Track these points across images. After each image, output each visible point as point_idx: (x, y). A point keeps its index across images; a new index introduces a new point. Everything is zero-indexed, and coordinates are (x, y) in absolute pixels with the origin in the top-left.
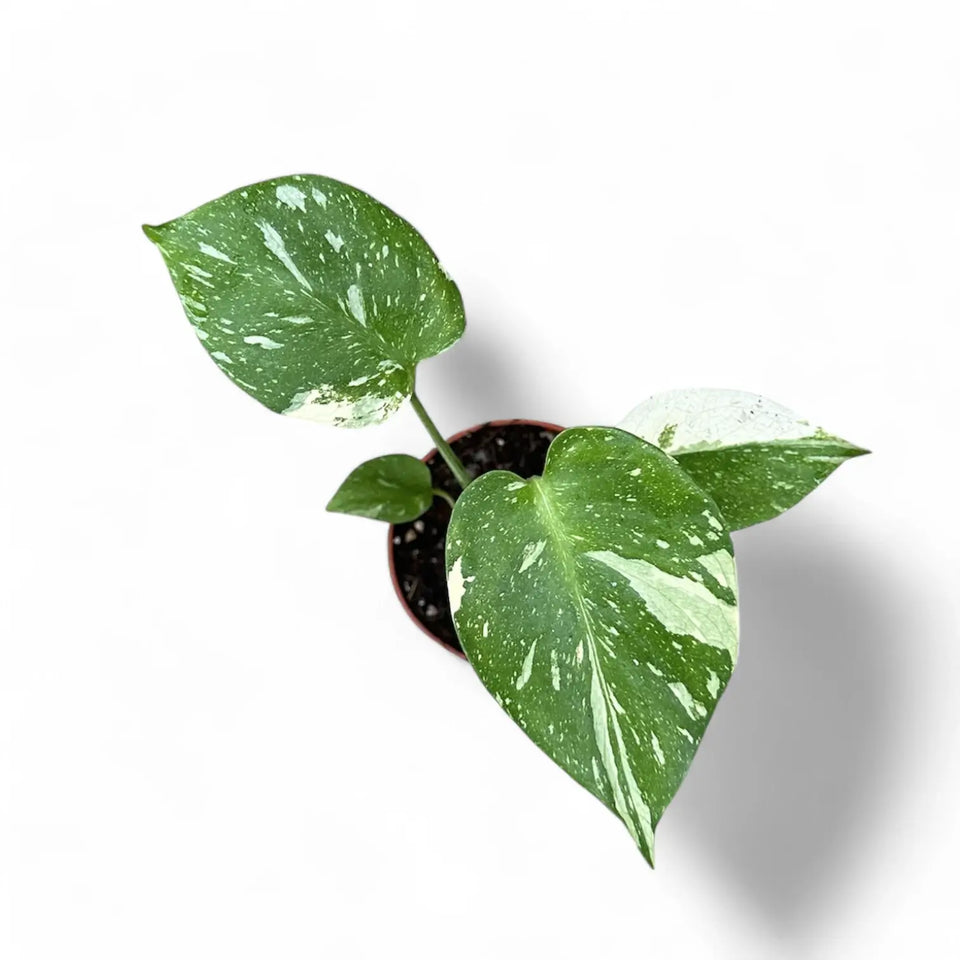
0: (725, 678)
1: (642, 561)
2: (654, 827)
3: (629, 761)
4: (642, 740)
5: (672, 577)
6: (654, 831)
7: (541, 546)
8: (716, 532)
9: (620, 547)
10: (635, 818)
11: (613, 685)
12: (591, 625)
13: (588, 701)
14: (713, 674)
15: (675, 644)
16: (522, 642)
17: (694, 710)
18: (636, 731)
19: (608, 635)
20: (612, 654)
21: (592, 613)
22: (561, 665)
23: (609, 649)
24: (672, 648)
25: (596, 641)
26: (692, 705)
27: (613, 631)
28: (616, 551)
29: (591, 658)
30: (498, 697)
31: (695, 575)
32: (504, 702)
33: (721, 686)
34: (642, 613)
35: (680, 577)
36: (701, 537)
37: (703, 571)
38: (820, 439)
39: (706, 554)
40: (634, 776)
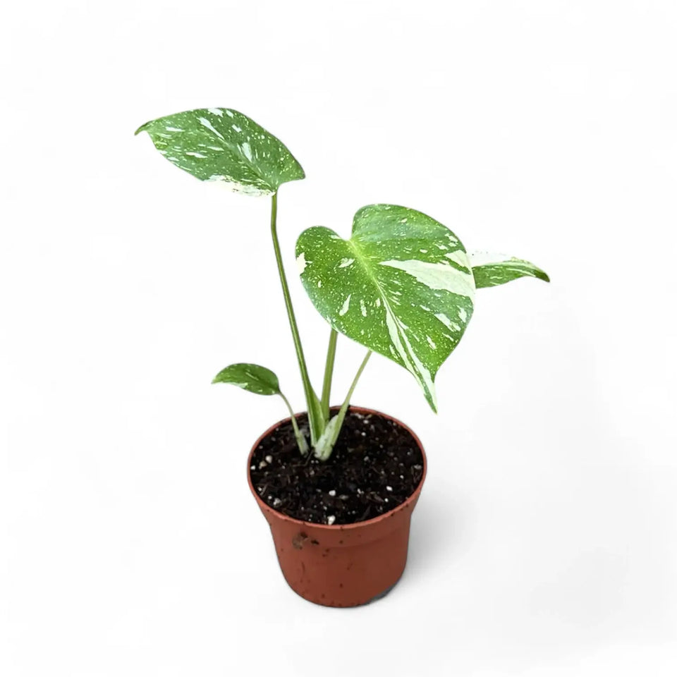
0: (470, 311)
1: (413, 260)
2: (433, 379)
3: (414, 350)
4: (421, 339)
5: (431, 264)
6: (433, 382)
7: (351, 261)
8: (454, 242)
9: (399, 257)
10: (420, 376)
11: (400, 317)
12: (384, 292)
13: (385, 322)
14: (462, 310)
15: (436, 295)
16: (342, 294)
17: (453, 327)
18: (417, 335)
19: (395, 295)
20: (398, 304)
21: (384, 288)
22: (366, 305)
23: (396, 302)
24: (435, 297)
25: (388, 299)
26: (451, 324)
27: (398, 293)
28: (397, 259)
29: (385, 305)
30: (328, 319)
31: (444, 262)
32: (332, 321)
33: (468, 316)
34: (415, 283)
35: (435, 263)
36: (446, 245)
37: (449, 260)
38: (515, 262)
39: (449, 253)
40: (418, 357)
